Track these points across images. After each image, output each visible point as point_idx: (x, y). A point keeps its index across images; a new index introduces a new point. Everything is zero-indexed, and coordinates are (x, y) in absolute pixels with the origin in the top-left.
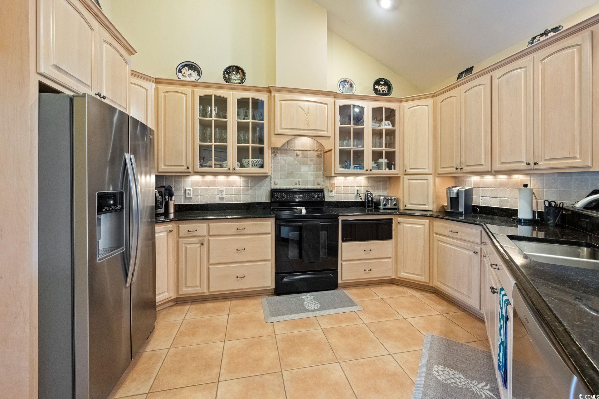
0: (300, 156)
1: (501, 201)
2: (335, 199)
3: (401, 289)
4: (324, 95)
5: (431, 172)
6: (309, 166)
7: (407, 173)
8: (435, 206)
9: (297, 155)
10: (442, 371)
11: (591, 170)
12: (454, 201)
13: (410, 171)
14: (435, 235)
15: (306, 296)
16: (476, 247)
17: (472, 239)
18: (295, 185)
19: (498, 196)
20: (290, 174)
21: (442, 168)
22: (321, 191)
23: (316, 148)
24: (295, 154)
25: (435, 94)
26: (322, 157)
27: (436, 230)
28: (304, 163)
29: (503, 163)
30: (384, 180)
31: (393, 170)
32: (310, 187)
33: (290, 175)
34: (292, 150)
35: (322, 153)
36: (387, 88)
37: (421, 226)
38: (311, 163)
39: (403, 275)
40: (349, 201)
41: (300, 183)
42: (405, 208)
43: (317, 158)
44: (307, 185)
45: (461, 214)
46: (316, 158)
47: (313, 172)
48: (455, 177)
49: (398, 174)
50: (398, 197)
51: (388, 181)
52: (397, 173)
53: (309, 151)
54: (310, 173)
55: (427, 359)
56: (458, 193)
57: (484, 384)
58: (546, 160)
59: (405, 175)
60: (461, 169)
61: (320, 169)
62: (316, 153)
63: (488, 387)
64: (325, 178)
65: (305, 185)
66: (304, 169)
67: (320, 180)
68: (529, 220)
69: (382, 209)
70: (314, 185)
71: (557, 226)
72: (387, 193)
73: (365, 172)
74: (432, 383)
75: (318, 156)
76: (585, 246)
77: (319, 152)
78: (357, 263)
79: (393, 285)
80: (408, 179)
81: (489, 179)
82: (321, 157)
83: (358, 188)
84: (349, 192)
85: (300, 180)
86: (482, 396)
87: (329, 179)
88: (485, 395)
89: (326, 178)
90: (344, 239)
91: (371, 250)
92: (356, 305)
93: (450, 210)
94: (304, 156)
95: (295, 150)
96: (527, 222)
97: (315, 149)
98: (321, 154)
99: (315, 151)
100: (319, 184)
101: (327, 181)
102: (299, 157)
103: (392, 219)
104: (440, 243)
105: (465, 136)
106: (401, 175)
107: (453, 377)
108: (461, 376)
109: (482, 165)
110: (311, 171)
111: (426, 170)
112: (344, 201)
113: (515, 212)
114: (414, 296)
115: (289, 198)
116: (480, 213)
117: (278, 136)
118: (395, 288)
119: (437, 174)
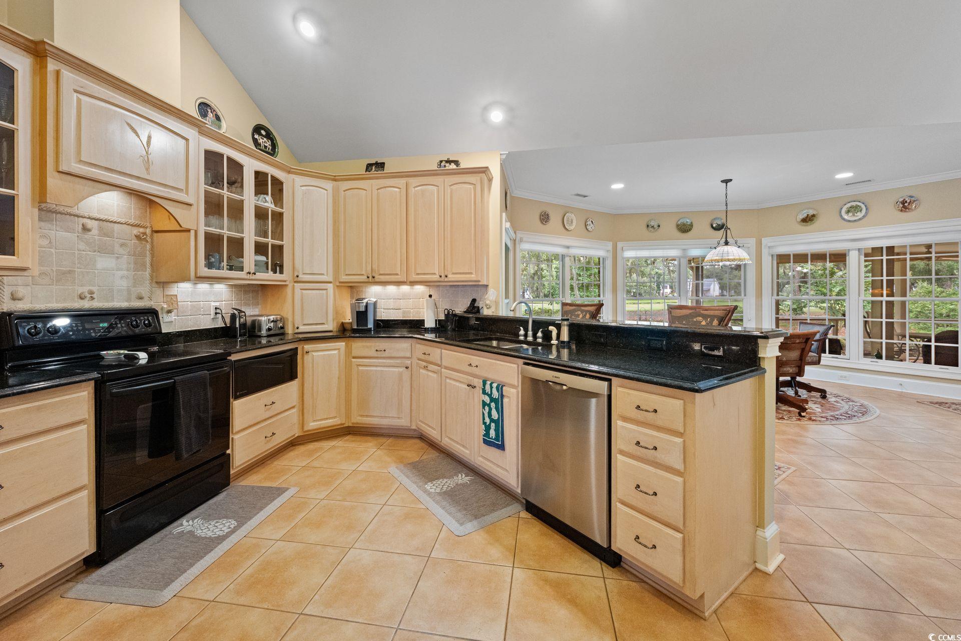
0: (95, 232)
1: (404, 312)
2: (175, 326)
3: (312, 446)
4: (180, 118)
5: (331, 280)
6: (118, 258)
7: (299, 279)
8: (335, 324)
9: (85, 229)
10: (433, 486)
11: (480, 283)
12: (361, 316)
13: (303, 277)
14: (353, 360)
15: (182, 525)
16: (407, 362)
17: (402, 354)
18: (79, 300)
19: (401, 308)
20: (64, 273)
21: (346, 275)
22: (153, 313)
23: (135, 218)
24: (81, 226)
25: (336, 178)
26: (147, 241)
27: (355, 353)
28: (104, 250)
29: (418, 274)
30: (254, 289)
31: (278, 274)
32: (120, 303)
33: (65, 275)
34: (71, 215)
35: (148, 231)
36: (270, 143)
37: (336, 352)
38: (121, 251)
39: (312, 425)
40: (201, 328)
41: (95, 296)
42: (297, 331)
43: (135, 241)
44: (113, 301)
45: (370, 330)
46: (133, 241)
47: (128, 271)
48: (351, 287)
49: (285, 281)
50: (285, 315)
51: (262, 291)
52: (285, 279)
53: (118, 223)
54: (120, 273)
55: (415, 486)
56: (366, 307)
57: (460, 475)
58: (453, 273)
59: (295, 282)
60: (374, 277)
61: (144, 265)
62: (136, 231)
63: (464, 475)
64: (154, 285)
65: (108, 301)
66: (104, 263)
67: (144, 290)
68: (434, 328)
69: (265, 337)
70: (129, 300)
71: (454, 330)
72: (259, 311)
73: (245, 277)
74: (438, 498)
75: (137, 237)
76: (495, 340)
77: (142, 230)
78: (254, 431)
79: (296, 447)
80: (301, 289)
81: (391, 289)
82: (145, 240)
83: (217, 304)
84: (200, 311)
85: (94, 289)
86: (467, 483)
87: (163, 287)
88: (469, 481)
89: (156, 286)
90: (238, 394)
91: (273, 403)
92: (287, 489)
93: (356, 327)
94: (103, 233)
95: (78, 216)
96: (432, 330)
97: (132, 221)
98: (145, 234)
99: (132, 225)
100: (141, 298)
101: (158, 292)
102: (90, 233)
103: (297, 348)
104: (361, 368)
105: (378, 240)
106: (290, 282)
107: (443, 484)
108: (445, 480)
109: (397, 274)
110: (121, 270)
111: (325, 277)
112: (192, 330)
113: (422, 322)
114: (334, 447)
115: (71, 333)
116: (384, 327)
117: (69, 177)
118: (302, 449)
119: (338, 283)
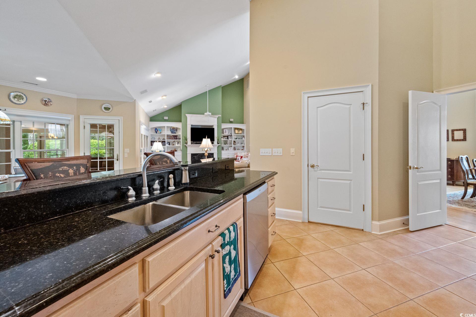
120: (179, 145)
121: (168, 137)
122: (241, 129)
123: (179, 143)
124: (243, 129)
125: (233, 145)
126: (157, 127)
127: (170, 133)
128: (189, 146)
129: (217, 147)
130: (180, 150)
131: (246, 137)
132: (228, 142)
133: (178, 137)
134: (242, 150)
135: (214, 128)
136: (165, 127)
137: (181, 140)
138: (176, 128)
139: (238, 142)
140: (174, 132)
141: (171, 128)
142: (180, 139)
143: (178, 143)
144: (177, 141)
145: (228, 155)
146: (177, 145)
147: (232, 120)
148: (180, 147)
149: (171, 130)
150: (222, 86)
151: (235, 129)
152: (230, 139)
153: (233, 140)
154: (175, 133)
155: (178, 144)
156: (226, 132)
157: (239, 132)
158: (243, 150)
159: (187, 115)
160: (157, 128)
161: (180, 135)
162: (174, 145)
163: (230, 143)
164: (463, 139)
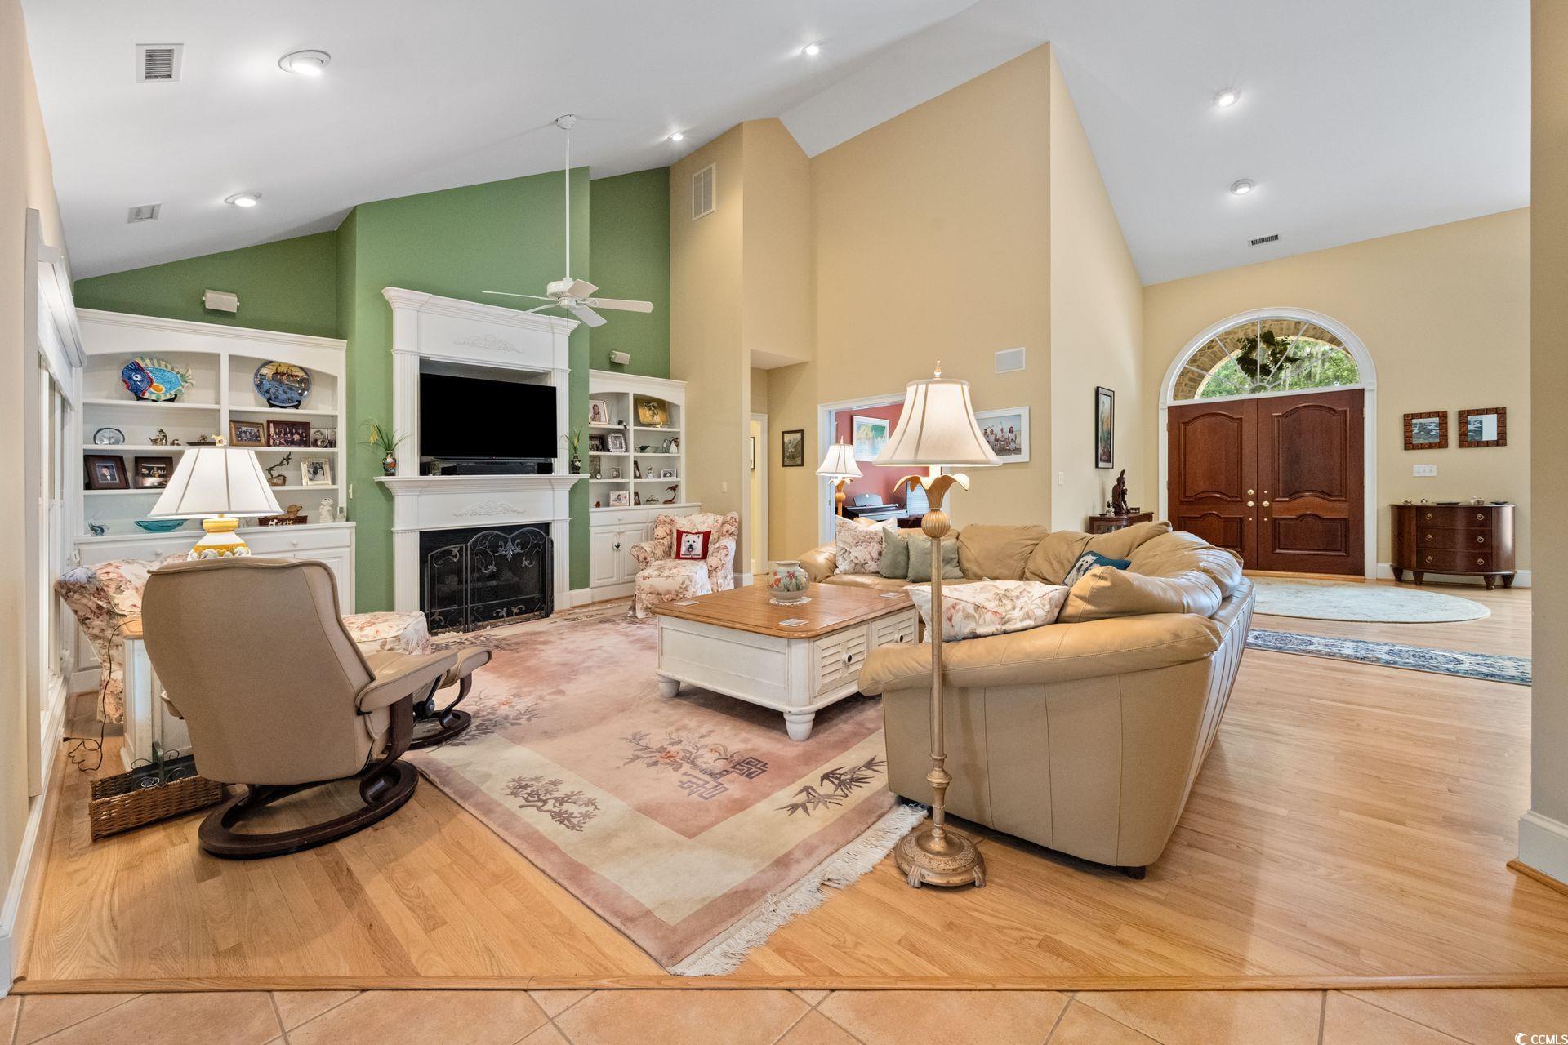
120: (323, 482)
121: (238, 429)
122: (661, 405)
123: (327, 468)
124: (676, 405)
125: (631, 481)
126: (142, 355)
127: (252, 404)
128: (408, 484)
129: (570, 492)
130: (334, 517)
131: (687, 443)
132: (605, 466)
133: (312, 431)
134: (666, 502)
135: (554, 389)
136: (216, 357)
137: (341, 450)
138: (301, 374)
139: (649, 465)
140: (283, 396)
141: (265, 371)
142: (332, 444)
143: (316, 470)
144: (306, 456)
145: (617, 529)
146: (307, 484)
147: (622, 357)
148: (333, 494)
149: (267, 385)
150: (592, 178)
151: (641, 401)
152: (615, 451)
153: (632, 454)
154: (296, 407)
155: (315, 472)
156: (596, 413)
157: (653, 416)
158: (671, 502)
159: (392, 293)
160: (146, 364)
161: (334, 417)
162: (284, 483)
163: (618, 470)
164: (1497, 441)
